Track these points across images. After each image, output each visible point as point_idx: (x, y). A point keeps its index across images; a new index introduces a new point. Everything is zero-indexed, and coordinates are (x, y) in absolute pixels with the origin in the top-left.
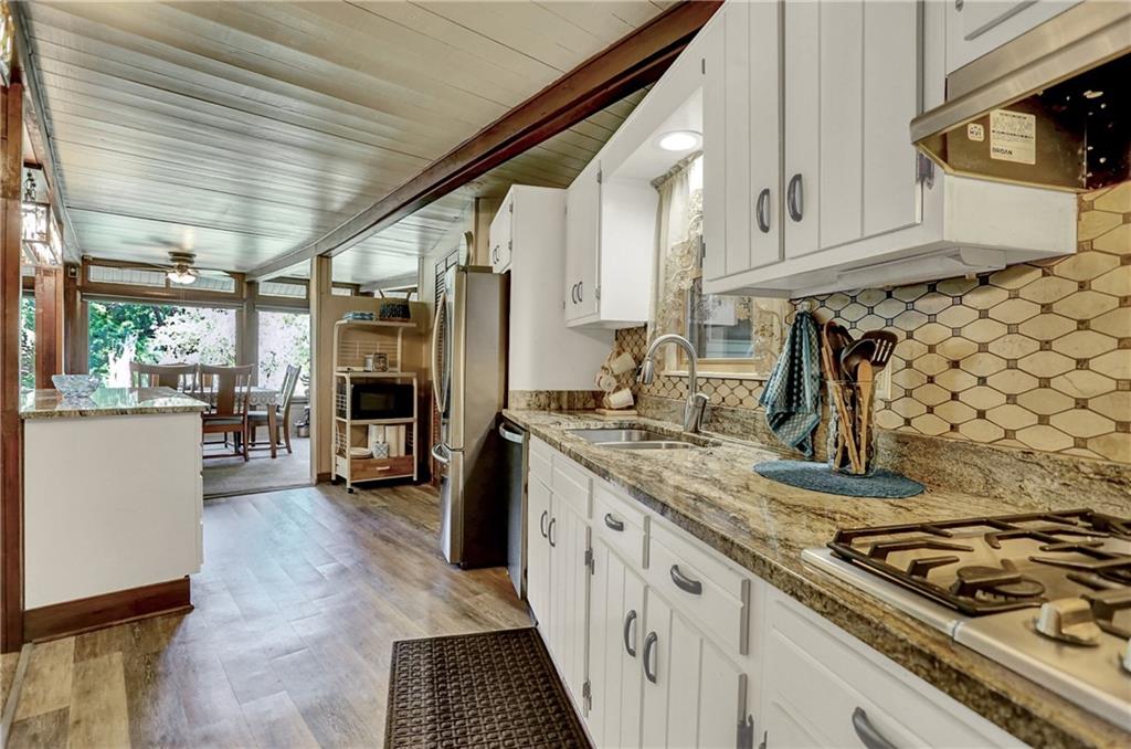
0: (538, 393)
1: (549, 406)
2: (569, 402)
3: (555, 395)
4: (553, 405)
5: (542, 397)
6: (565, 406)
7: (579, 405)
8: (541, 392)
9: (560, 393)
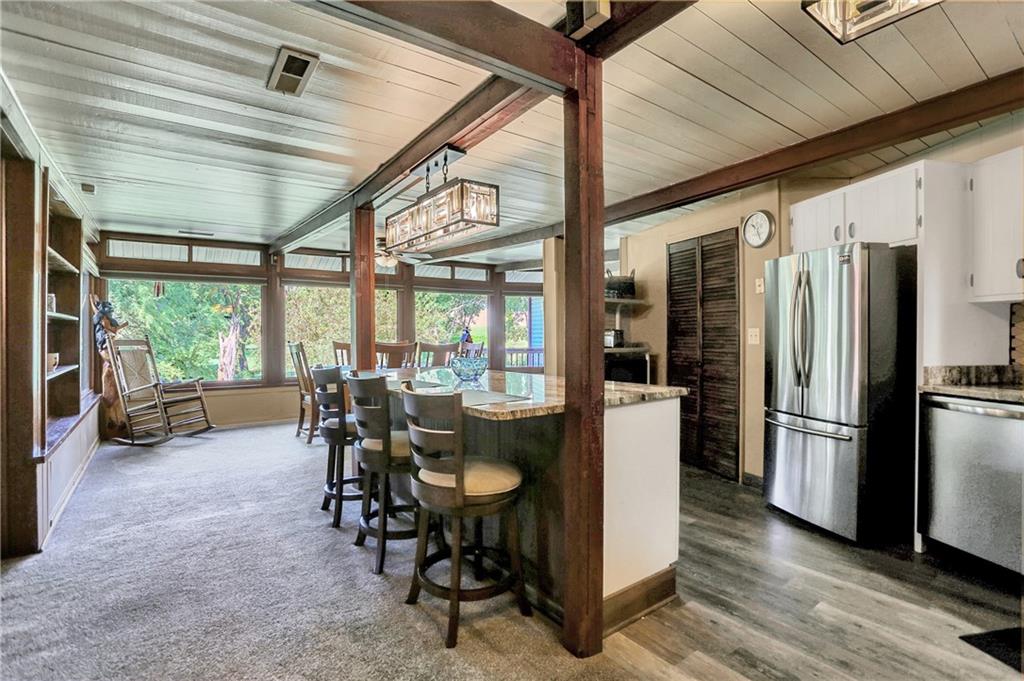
0: (951, 369)
1: (960, 381)
2: (976, 377)
3: (965, 371)
4: (964, 381)
5: (955, 372)
6: (974, 381)
7: (985, 379)
8: (954, 368)
9: (968, 368)
